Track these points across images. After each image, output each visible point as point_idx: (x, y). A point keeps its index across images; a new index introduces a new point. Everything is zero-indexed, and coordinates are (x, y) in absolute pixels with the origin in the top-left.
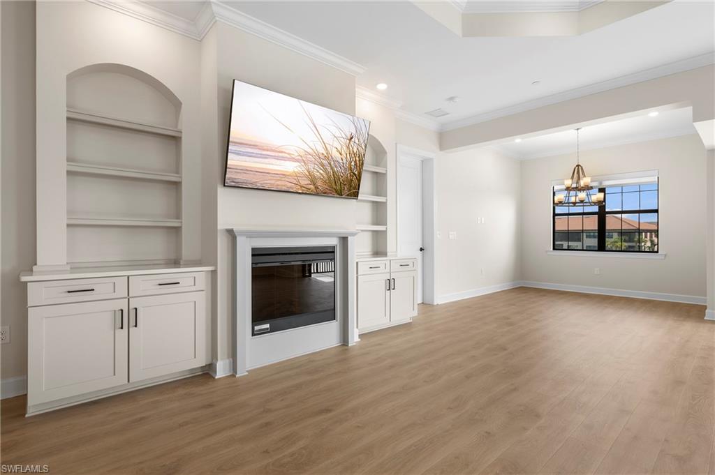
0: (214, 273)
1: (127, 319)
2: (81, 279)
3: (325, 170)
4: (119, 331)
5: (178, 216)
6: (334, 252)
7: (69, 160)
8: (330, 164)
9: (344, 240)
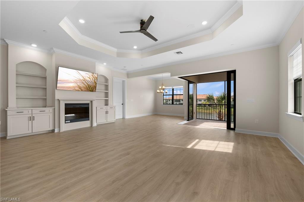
0: (55, 109)
1: (32, 119)
2: (20, 110)
3: (84, 84)
4: (29, 121)
5: (46, 96)
6: (89, 104)
7: (17, 83)
8: (86, 82)
9: (92, 102)
